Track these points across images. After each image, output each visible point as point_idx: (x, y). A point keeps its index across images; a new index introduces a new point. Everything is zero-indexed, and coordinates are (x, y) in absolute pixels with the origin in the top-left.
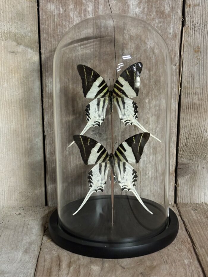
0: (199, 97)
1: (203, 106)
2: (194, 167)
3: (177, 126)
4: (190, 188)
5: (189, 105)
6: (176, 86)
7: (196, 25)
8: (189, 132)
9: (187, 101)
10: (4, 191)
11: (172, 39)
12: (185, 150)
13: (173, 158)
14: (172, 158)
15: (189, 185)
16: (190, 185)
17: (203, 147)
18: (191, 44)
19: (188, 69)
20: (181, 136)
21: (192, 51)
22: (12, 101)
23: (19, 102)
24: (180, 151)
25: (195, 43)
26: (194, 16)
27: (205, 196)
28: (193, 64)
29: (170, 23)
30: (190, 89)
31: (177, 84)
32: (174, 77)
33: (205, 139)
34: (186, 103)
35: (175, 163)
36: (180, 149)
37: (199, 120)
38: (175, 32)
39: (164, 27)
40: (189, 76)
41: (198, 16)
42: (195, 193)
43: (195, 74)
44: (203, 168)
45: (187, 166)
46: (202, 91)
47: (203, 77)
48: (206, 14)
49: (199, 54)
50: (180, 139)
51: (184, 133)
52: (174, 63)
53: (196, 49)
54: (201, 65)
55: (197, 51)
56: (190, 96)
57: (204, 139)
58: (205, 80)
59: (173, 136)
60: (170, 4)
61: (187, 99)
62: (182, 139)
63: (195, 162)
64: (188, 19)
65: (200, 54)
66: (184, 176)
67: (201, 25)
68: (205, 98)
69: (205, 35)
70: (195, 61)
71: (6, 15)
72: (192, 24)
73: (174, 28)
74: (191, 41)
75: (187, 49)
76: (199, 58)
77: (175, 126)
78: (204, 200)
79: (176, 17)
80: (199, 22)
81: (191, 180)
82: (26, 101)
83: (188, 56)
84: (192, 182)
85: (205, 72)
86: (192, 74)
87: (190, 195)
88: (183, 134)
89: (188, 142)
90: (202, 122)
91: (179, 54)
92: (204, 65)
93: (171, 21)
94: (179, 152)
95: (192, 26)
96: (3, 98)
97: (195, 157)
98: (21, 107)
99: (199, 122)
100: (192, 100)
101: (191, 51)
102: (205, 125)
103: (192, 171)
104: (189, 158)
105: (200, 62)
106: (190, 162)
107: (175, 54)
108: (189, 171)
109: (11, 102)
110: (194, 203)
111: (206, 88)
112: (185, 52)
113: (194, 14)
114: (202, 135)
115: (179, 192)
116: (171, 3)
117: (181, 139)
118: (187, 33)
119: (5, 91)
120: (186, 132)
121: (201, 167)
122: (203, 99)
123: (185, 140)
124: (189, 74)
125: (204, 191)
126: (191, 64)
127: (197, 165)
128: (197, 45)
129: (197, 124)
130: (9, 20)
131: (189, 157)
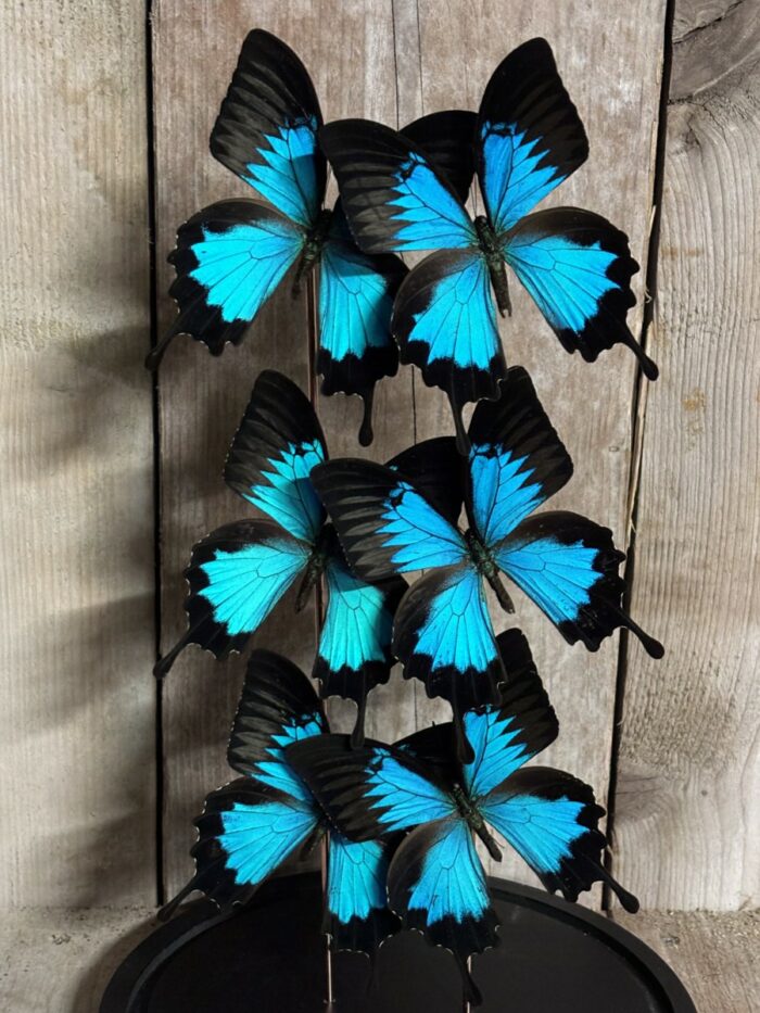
0: (697, 556)
1: (707, 588)
2: (674, 791)
3: (617, 651)
4: (658, 861)
5: (660, 583)
6: (616, 518)
7: (693, 319)
8: (659, 672)
9: (655, 568)
10: (17, 853)
11: (609, 363)
12: (642, 732)
13: (601, 759)
14: (597, 757)
15: (654, 846)
16: (658, 851)
17: (706, 723)
19: (661, 464)
20: (629, 686)
21: (676, 406)
22: (54, 552)
23: (79, 556)
24: (628, 734)
25: (687, 378)
26: (686, 288)
27: (706, 887)
28: (679, 445)
30: (666, 530)
31: (621, 511)
32: (610, 488)
33: (714, 696)
34: (651, 576)
35: (607, 775)
36: (625, 730)
37: (694, 633)
40: (663, 485)
42: (674, 875)
43: (684, 480)
44: (704, 793)
45: (648, 786)
46: (705, 538)
47: (712, 492)
48: (729, 282)
49: (699, 415)
50: (626, 694)
51: (640, 676)
52: (613, 443)
53: (688, 397)
54: (704, 451)
55: (695, 403)
56: (666, 551)
57: (710, 699)
58: (717, 500)
59: (602, 685)
61: (655, 563)
62: (634, 694)
63: (678, 773)
65: (702, 416)
66: (636, 820)
67: (710, 318)
68: (716, 561)
69: (722, 352)
70: (687, 436)
71: (41, 265)
72: (677, 315)
74: (674, 370)
75: (660, 397)
76: (701, 429)
77: (610, 652)
78: (702, 901)
80: (703, 308)
81: (662, 835)
82: (102, 553)
83: (663, 420)
84: (663, 840)
85: (719, 474)
86: (673, 480)
87: (657, 882)
88: (637, 679)
89: (653, 706)
90: (705, 639)
91: (629, 412)
92: (717, 451)
94: (623, 738)
95: (678, 322)
96: (21, 542)
97: (676, 756)
98: (84, 573)
99: (693, 639)
100: (671, 565)
101: (673, 404)
102: (715, 653)
103: (664, 802)
104: (657, 760)
105: (704, 440)
106: (660, 773)
107: (618, 411)
108: (653, 802)
109: (51, 556)
110: (669, 912)
111: (719, 527)
112: (650, 406)
113: (686, 280)
114: (701, 683)
115: (618, 873)
117: (629, 696)
118: (661, 342)
119: (32, 518)
120: (647, 673)
121: (696, 793)
122: (708, 562)
123: (643, 698)
124: (663, 477)
125: (704, 872)
126: (672, 446)
127: (682, 785)
128: (692, 385)
129: (685, 647)
130: (50, 282)
131: (655, 755)
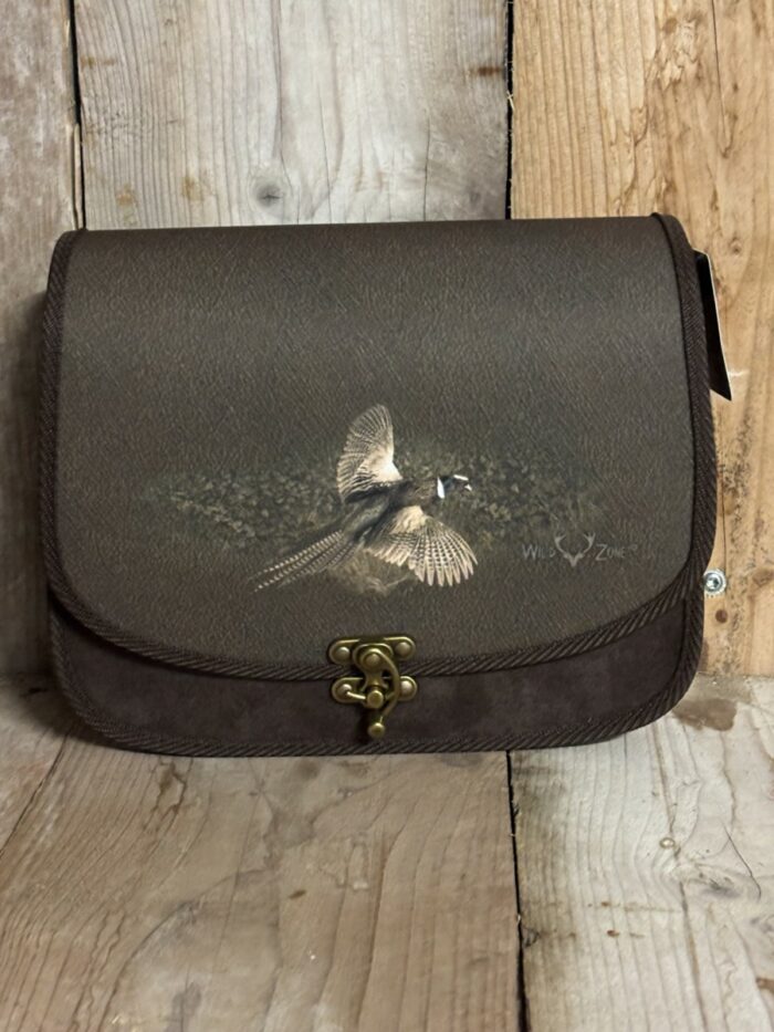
18: (106, 177)
29: (35, 113)
38: (53, 141)
39: (18, 126)
41: (120, 94)
60: (28, 58)
64: (89, 102)
73: (47, 128)
79: (51, 95)
93: (36, 106)
116: (31, 54)
